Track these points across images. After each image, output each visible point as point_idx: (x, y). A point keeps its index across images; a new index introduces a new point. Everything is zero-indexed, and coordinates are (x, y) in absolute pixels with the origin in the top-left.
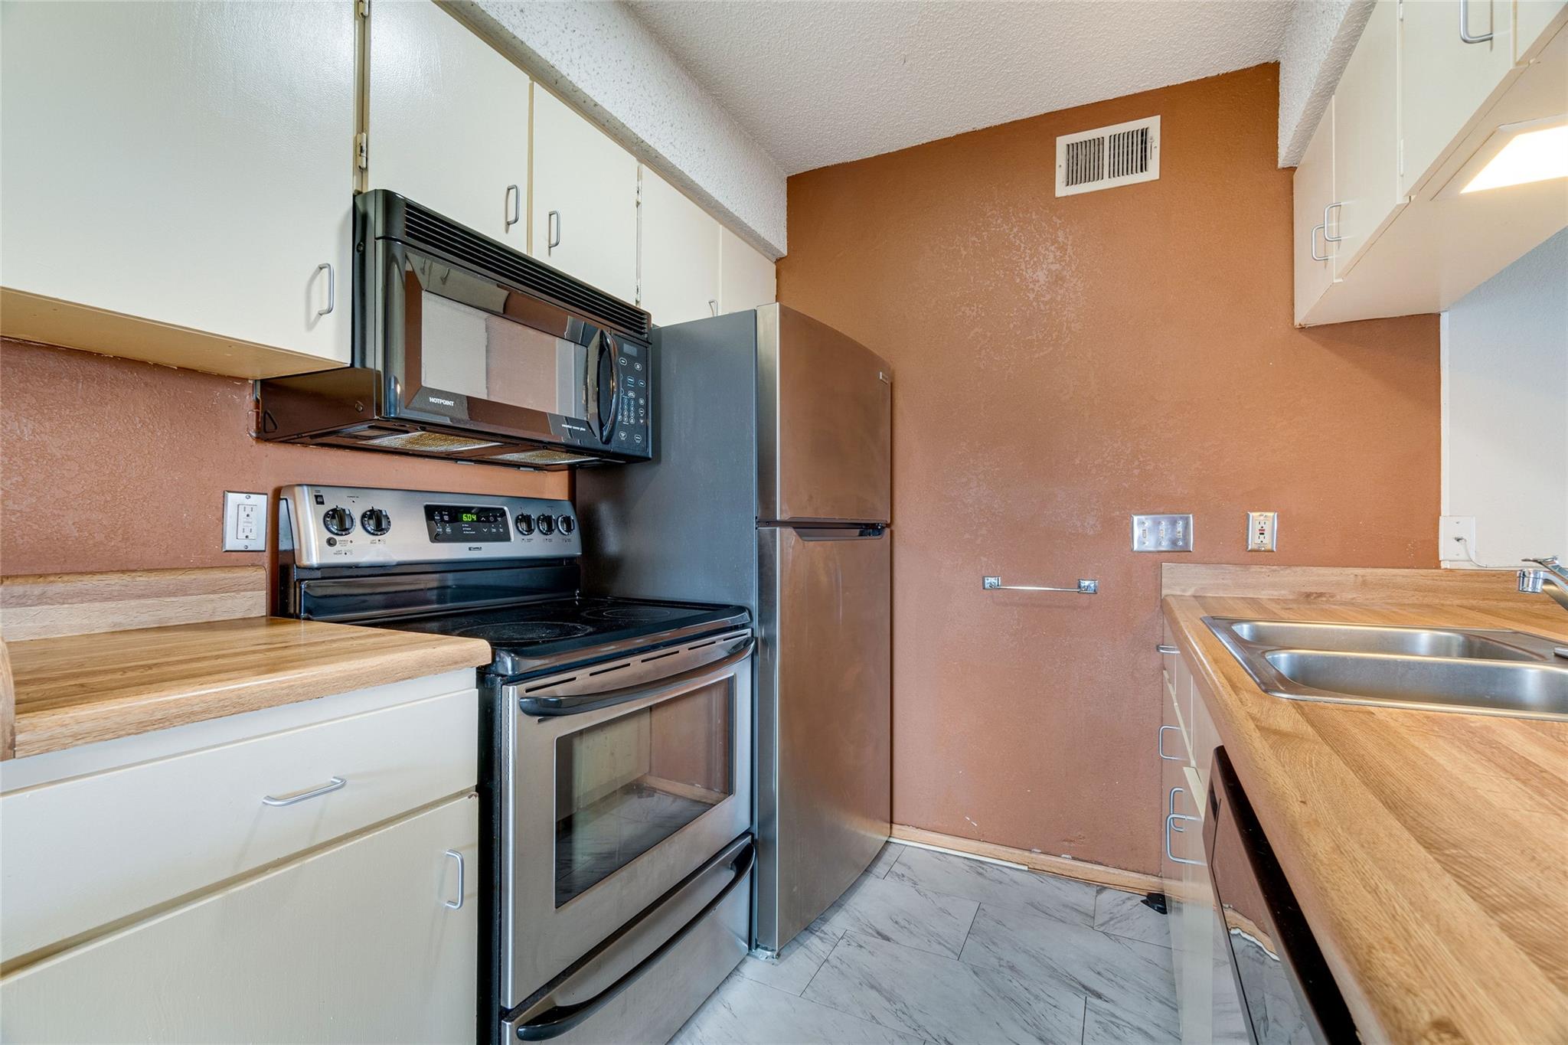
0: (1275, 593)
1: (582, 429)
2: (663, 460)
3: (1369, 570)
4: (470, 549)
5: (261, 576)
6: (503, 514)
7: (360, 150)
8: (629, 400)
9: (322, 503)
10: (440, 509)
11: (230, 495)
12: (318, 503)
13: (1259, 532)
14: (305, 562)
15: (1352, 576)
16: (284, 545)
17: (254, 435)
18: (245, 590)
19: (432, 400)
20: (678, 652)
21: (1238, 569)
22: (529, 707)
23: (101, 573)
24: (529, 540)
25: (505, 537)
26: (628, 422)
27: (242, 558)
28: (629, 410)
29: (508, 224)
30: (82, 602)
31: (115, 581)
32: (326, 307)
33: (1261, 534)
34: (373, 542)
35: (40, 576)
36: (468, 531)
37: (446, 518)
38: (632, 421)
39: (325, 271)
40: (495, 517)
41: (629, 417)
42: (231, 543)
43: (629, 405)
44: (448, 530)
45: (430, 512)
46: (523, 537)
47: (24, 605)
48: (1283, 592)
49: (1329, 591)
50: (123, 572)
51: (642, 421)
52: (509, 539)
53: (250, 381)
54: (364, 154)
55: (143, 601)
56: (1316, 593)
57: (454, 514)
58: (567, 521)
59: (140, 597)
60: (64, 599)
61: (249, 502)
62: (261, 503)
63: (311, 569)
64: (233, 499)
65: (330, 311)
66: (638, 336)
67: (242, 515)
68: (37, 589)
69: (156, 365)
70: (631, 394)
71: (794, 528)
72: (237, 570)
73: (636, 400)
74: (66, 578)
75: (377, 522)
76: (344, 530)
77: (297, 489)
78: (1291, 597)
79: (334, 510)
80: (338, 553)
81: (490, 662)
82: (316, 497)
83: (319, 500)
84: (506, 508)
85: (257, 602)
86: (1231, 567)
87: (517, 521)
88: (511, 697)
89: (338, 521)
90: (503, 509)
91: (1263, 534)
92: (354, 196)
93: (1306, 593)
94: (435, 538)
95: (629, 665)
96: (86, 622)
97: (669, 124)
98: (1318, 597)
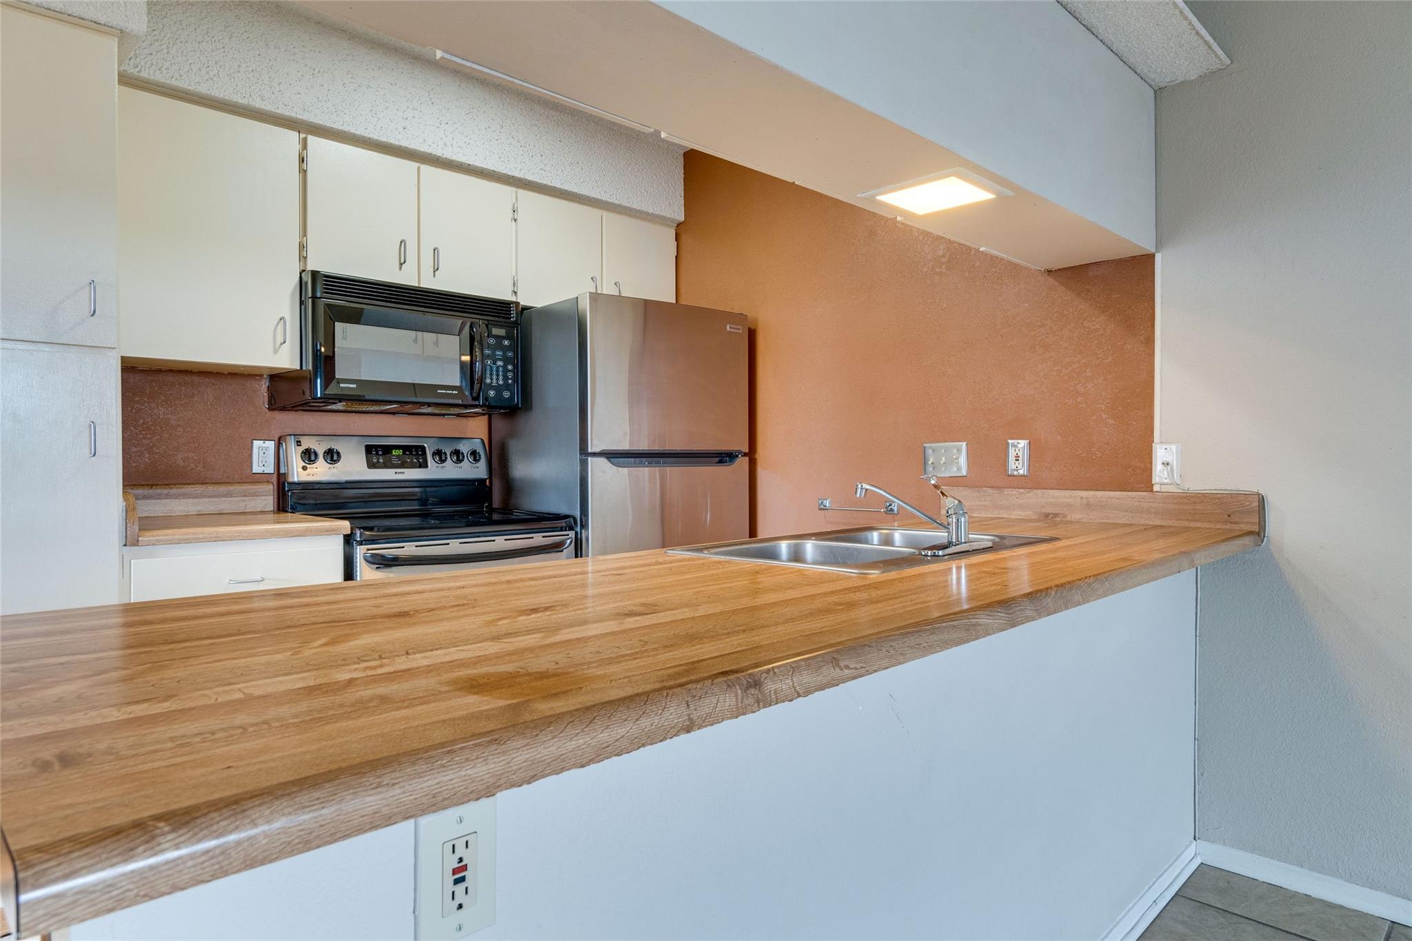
0: (1022, 513)
1: (454, 392)
2: (533, 407)
3: (1091, 493)
4: (396, 473)
5: (270, 489)
6: (423, 449)
7: (302, 247)
8: (498, 367)
9: (300, 445)
10: (376, 447)
11: (254, 441)
12: (298, 445)
13: (1014, 459)
14: (290, 480)
15: (1079, 498)
16: (282, 471)
17: (267, 406)
18: (261, 496)
19: (342, 385)
20: (494, 541)
21: (995, 492)
22: (369, 559)
23: (193, 484)
24: (443, 467)
25: (424, 465)
26: (497, 383)
27: (261, 478)
28: (498, 375)
29: (401, 264)
30: (184, 498)
31: (199, 489)
32: (283, 341)
33: (1016, 460)
34: (329, 468)
35: (167, 485)
36: (395, 461)
37: (380, 453)
38: (501, 382)
39: (282, 320)
40: (417, 451)
41: (497, 379)
42: (256, 469)
43: (498, 371)
44: (381, 461)
45: (369, 449)
46: (439, 465)
47: (160, 499)
48: (1028, 513)
49: (1062, 512)
50: (203, 484)
51: (510, 381)
52: (426, 466)
53: (265, 376)
54: (305, 249)
55: (211, 499)
56: (1052, 514)
57: (387, 450)
58: (474, 453)
59: (210, 497)
60: (177, 497)
61: (264, 445)
62: (271, 445)
63: (294, 483)
64: (257, 444)
65: (284, 342)
66: (508, 321)
67: (261, 453)
68: (165, 491)
69: (217, 373)
70: (500, 363)
71: (607, 458)
72: (258, 484)
73: (505, 367)
74: (177, 486)
75: (332, 456)
76: (311, 461)
77: (288, 437)
78: (1034, 517)
79: (306, 450)
80: (309, 475)
81: (349, 533)
82: (297, 442)
83: (299, 443)
84: (426, 445)
85: (269, 502)
86: (990, 490)
87: (434, 454)
88: (360, 552)
89: (309, 456)
90: (424, 446)
91: (1018, 460)
92: (301, 273)
93: (1045, 513)
94: (371, 465)
95: (449, 544)
96: (186, 509)
97: (539, 155)
98: (1055, 517)
